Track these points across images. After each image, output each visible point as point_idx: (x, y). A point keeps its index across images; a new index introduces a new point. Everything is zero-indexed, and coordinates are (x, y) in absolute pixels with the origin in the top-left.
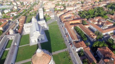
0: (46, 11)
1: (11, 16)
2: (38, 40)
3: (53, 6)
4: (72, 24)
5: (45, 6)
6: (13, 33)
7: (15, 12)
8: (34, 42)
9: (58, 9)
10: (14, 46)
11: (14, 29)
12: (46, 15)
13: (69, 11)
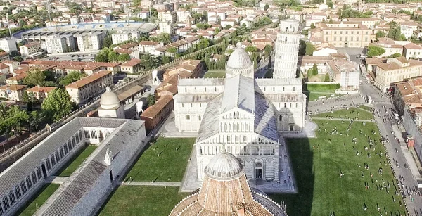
0: (315, 54)
1: (136, 55)
3: (362, 39)
7: (155, 41)
10: (98, 167)
11: (128, 106)
12: (314, 71)
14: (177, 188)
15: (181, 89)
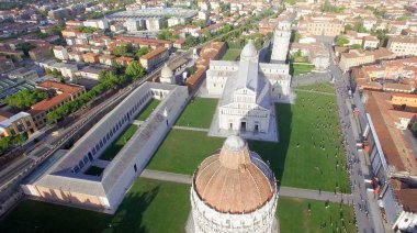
0: (301, 41)
1: (183, 35)
2: (243, 124)
3: (334, 31)
4: (403, 108)
6: (169, 81)
7: (196, 25)
8: (227, 127)
9: (351, 43)
10: (159, 117)
11: (178, 73)
12: (299, 54)
13: (398, 58)
14: (207, 133)
15: (211, 67)
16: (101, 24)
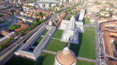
0: (88, 14)
1: (55, 10)
3: (97, 10)
4: (113, 36)
5: (89, 8)
7: (59, 7)
8: (65, 39)
9: (102, 15)
10: (48, 35)
11: (53, 22)
14: (60, 40)
15: (62, 21)
16: (33, 5)
